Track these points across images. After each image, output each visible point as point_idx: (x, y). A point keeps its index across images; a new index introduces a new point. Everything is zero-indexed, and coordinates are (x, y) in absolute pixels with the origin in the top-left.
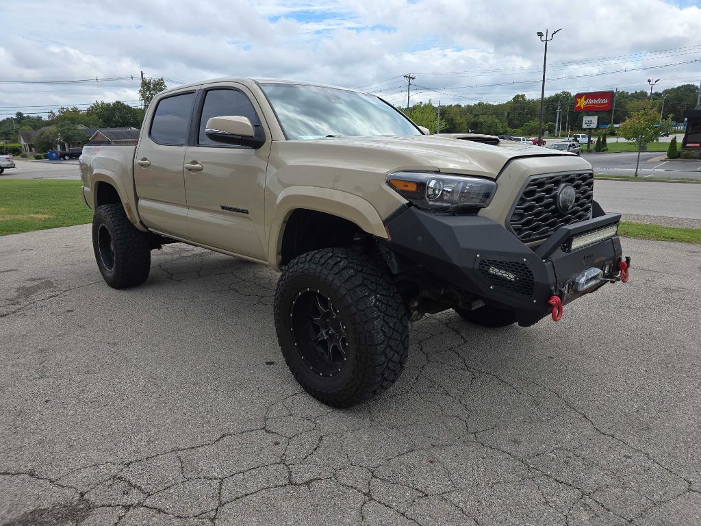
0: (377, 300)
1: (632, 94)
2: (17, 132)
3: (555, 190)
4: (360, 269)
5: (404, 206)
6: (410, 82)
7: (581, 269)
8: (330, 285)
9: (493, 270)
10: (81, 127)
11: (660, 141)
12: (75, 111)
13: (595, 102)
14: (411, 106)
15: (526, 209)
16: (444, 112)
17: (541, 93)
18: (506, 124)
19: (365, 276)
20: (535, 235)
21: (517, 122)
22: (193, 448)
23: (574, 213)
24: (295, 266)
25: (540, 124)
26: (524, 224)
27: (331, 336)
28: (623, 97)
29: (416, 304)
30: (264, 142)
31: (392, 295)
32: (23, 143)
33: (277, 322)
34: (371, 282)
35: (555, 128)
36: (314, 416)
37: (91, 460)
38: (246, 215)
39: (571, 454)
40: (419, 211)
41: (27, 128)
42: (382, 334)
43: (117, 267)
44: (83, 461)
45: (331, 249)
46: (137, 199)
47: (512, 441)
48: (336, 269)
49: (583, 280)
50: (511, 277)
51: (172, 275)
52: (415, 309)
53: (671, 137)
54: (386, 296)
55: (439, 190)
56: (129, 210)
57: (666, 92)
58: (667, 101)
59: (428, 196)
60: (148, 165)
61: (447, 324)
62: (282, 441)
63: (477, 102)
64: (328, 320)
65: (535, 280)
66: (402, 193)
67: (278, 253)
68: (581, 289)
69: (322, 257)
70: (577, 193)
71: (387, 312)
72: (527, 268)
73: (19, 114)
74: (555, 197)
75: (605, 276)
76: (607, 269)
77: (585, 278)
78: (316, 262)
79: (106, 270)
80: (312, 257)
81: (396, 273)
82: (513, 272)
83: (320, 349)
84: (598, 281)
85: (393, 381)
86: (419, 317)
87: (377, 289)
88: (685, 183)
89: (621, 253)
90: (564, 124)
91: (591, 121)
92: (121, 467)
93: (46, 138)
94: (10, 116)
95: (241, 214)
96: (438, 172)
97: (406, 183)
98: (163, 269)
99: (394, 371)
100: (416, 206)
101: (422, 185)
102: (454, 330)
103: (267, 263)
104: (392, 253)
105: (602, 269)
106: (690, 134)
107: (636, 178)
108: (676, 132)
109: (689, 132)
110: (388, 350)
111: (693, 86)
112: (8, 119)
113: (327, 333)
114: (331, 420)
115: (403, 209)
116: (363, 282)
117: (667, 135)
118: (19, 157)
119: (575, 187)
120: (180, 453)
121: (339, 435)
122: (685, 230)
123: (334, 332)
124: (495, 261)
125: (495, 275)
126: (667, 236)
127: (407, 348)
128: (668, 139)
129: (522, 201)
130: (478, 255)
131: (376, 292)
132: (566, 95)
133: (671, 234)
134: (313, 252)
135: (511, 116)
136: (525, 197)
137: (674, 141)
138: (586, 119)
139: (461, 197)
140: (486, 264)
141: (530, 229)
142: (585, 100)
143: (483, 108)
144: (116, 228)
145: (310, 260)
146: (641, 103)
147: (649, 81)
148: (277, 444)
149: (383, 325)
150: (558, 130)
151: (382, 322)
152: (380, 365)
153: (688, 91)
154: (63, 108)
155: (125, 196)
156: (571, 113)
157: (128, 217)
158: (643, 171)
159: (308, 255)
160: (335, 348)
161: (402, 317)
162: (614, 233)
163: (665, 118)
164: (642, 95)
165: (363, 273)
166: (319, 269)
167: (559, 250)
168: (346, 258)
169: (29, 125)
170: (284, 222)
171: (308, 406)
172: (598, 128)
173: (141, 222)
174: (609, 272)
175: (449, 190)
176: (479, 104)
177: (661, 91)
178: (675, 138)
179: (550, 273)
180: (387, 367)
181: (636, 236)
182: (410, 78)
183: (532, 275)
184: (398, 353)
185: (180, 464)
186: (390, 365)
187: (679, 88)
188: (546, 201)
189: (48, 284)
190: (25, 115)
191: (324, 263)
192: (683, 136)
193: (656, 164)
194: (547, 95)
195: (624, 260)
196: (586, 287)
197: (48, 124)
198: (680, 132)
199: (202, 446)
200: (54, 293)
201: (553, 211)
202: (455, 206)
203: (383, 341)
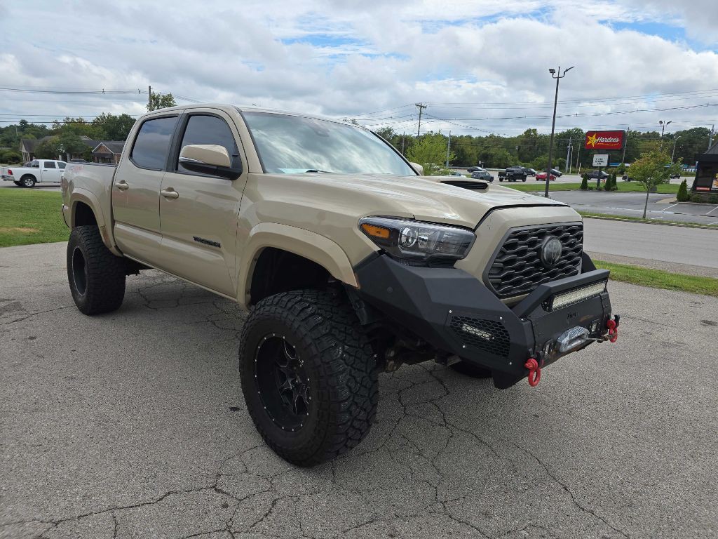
0: (344, 352)
1: (644, 134)
2: (19, 140)
3: (539, 242)
4: (329, 317)
5: (375, 253)
6: (421, 110)
7: (563, 329)
8: (296, 332)
9: (467, 328)
10: (84, 138)
11: (670, 183)
12: (80, 122)
13: (607, 140)
14: (421, 134)
15: (506, 263)
16: (455, 143)
17: (551, 128)
18: (517, 157)
19: (334, 324)
20: (517, 289)
21: (528, 156)
22: (131, 507)
23: (562, 266)
24: (262, 309)
25: (550, 159)
26: (504, 279)
27: (297, 386)
28: (635, 136)
29: (392, 354)
30: (240, 174)
31: (362, 346)
32: (24, 150)
33: (242, 367)
34: (340, 331)
35: (565, 164)
36: (272, 474)
37: (18, 515)
38: (218, 248)
39: (545, 533)
40: (391, 260)
41: (30, 137)
42: (347, 390)
43: (89, 293)
44: (9, 517)
45: (300, 292)
46: (113, 222)
47: (483, 514)
48: (303, 316)
49: (565, 340)
50: (487, 336)
51: (149, 302)
52: (391, 359)
53: (682, 179)
54: (355, 347)
55: (413, 239)
56: (105, 233)
57: (678, 133)
58: (678, 143)
59: (401, 244)
60: (126, 188)
61: (430, 372)
62: (231, 502)
63: (488, 135)
64: (295, 368)
65: (511, 341)
66: (374, 239)
67: (247, 292)
68: (563, 349)
69: (289, 301)
70: (563, 246)
71: (354, 366)
72: (503, 327)
73: (23, 122)
74: (539, 250)
75: (590, 336)
76: (594, 327)
77: (567, 338)
78: (282, 305)
79: (77, 294)
80: (279, 300)
81: (365, 323)
82: (487, 331)
83: (285, 399)
84: (583, 341)
85: (360, 440)
86: (395, 368)
87: (345, 339)
88: (693, 227)
89: (610, 311)
90: (574, 160)
91: (601, 160)
92: (50, 525)
93: (48, 147)
94: (13, 124)
95: (213, 247)
96: (413, 219)
97: (379, 230)
98: (141, 295)
99: (360, 430)
100: (388, 255)
101: (395, 232)
102: (438, 379)
103: (236, 300)
104: (362, 302)
105: (588, 329)
106: (701, 177)
107: (644, 220)
108: (687, 174)
109: (700, 175)
110: (353, 408)
111: (706, 129)
112: (11, 126)
113: (293, 382)
114: (291, 480)
115: (374, 256)
116: (331, 331)
117: (678, 177)
118: (19, 165)
119: (561, 239)
120: (116, 512)
121: (295, 499)
122: (690, 278)
123: (301, 382)
124: (468, 319)
125: (468, 334)
126: (670, 284)
127: (376, 405)
128: (678, 182)
129: (503, 253)
130: (450, 311)
131: (344, 342)
132: (578, 133)
133: (675, 281)
134: (282, 294)
135: (521, 151)
136: (505, 250)
137: (684, 184)
138: (596, 157)
139: (437, 246)
140: (458, 321)
141: (510, 284)
142: (597, 138)
143: (495, 141)
144: (91, 251)
145: (277, 303)
146: (653, 143)
147: (661, 122)
148: (225, 506)
149: (349, 379)
150: (569, 166)
151: (348, 377)
152: (344, 424)
153: (699, 135)
154: (68, 119)
155: (102, 219)
156: (582, 150)
157: (104, 240)
158: (653, 213)
159: (275, 297)
160: (300, 399)
161: (371, 371)
162: (602, 290)
163: (675, 161)
164: (653, 136)
165: (332, 321)
166: (285, 314)
167: (540, 308)
168: (315, 303)
169: (32, 134)
170: (254, 259)
171: (266, 460)
172: (608, 166)
173: (116, 247)
174: (596, 330)
175: (426, 238)
176: (490, 137)
177: (673, 132)
178: (685, 181)
179: (529, 335)
180: (352, 426)
181: (638, 283)
182: (421, 107)
183: (508, 335)
184: (365, 410)
185: (114, 526)
186: (356, 424)
187: (691, 130)
188: (529, 254)
189: (17, 306)
190: (29, 124)
191: (292, 307)
192: (694, 178)
193: (665, 206)
194: (558, 130)
195: (613, 318)
196: (569, 347)
197: (51, 133)
198: (691, 175)
199: (143, 505)
200: (20, 317)
201: (538, 265)
202: (430, 256)
203: (349, 397)
